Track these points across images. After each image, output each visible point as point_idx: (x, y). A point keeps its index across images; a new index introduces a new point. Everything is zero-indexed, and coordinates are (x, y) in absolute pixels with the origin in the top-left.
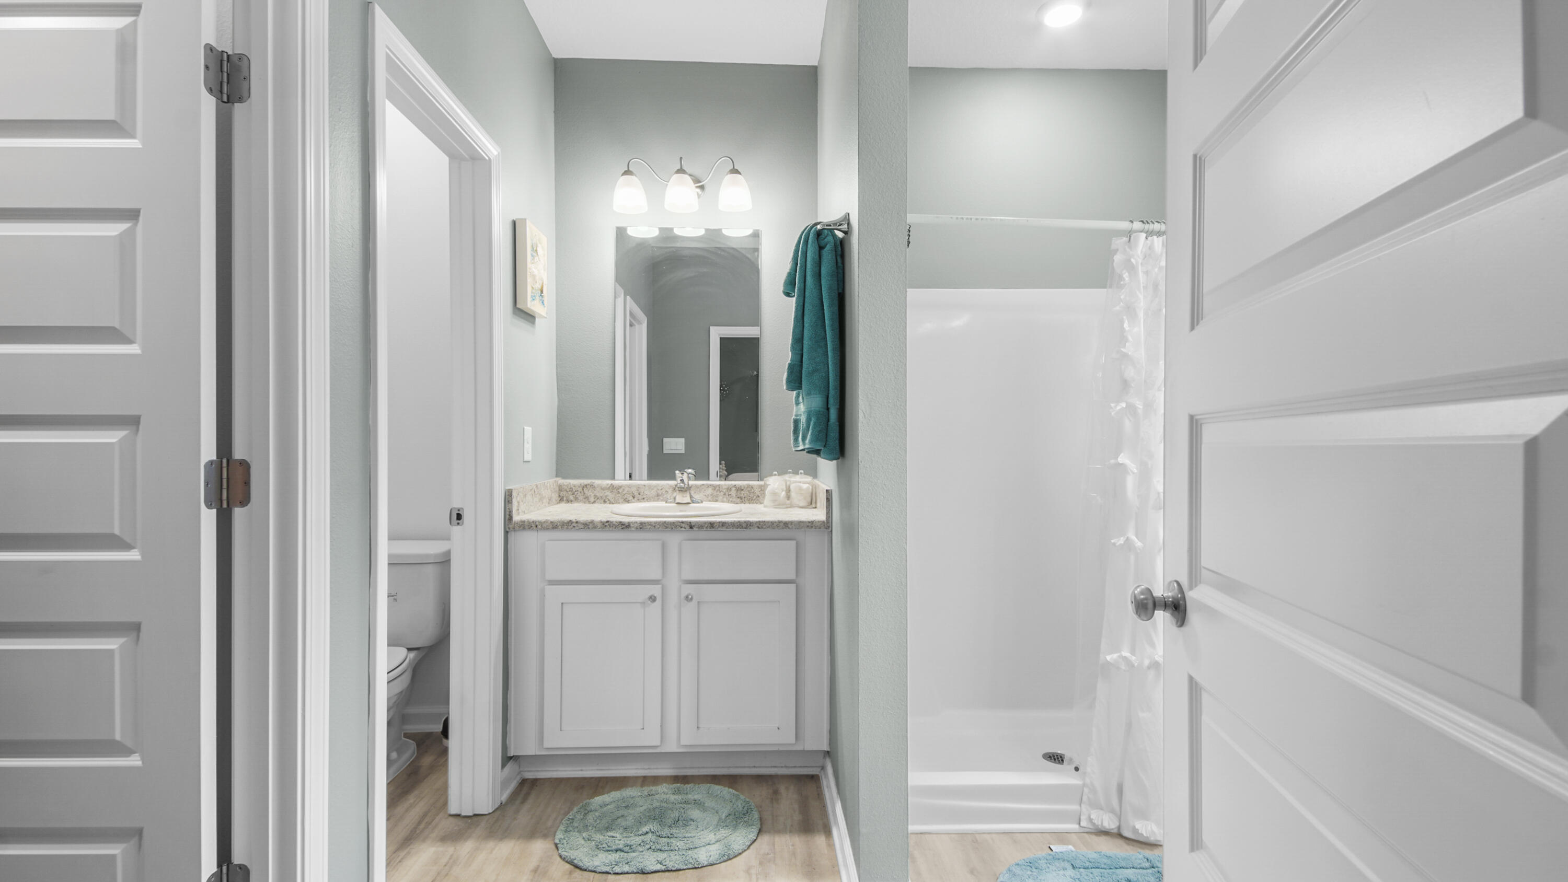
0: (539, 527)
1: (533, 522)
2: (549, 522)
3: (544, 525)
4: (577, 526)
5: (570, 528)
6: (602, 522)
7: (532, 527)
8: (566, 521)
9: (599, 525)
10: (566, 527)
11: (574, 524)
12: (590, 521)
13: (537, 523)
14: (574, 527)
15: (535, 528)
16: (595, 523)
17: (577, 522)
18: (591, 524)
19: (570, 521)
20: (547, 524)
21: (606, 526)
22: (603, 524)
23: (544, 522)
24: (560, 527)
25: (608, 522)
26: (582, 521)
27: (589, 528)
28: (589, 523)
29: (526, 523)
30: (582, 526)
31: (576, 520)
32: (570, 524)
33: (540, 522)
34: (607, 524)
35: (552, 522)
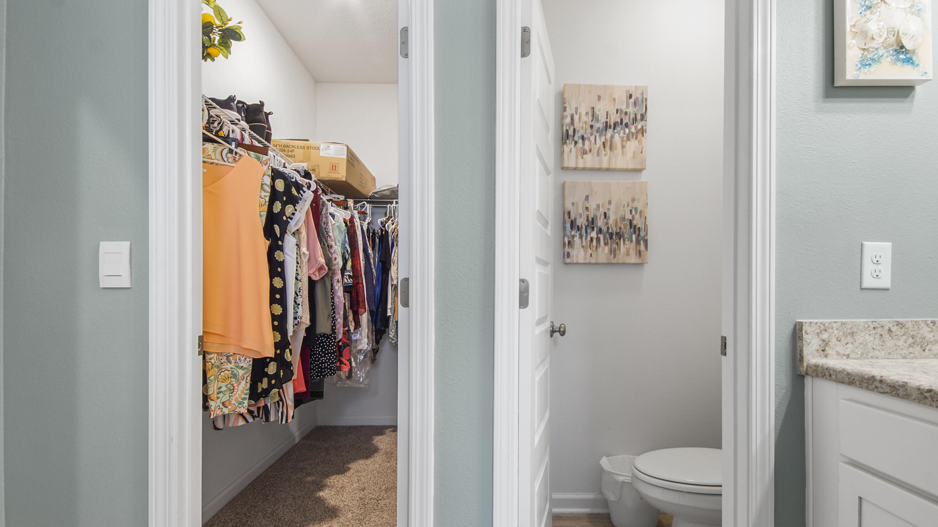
0: (834, 377)
1: (827, 369)
2: (845, 373)
3: (839, 376)
4: (881, 387)
5: (870, 387)
6: (919, 389)
7: (825, 375)
8: (866, 377)
9: (915, 394)
10: (866, 384)
11: (876, 383)
12: (901, 383)
13: (831, 372)
14: (876, 387)
15: (828, 377)
16: (909, 389)
17: (881, 381)
18: (901, 389)
19: (873, 377)
20: (843, 375)
21: (926, 398)
22: (922, 394)
23: (840, 372)
24: (858, 383)
25: (930, 391)
26: (889, 381)
27: (898, 395)
28: (899, 386)
29: (819, 369)
30: (888, 389)
31: (882, 377)
32: (871, 382)
33: (834, 370)
34: (927, 395)
35: (848, 374)
